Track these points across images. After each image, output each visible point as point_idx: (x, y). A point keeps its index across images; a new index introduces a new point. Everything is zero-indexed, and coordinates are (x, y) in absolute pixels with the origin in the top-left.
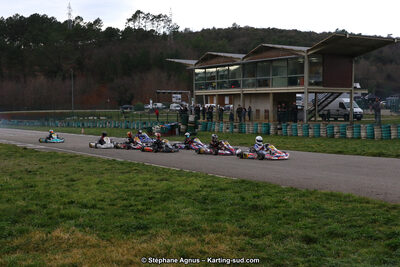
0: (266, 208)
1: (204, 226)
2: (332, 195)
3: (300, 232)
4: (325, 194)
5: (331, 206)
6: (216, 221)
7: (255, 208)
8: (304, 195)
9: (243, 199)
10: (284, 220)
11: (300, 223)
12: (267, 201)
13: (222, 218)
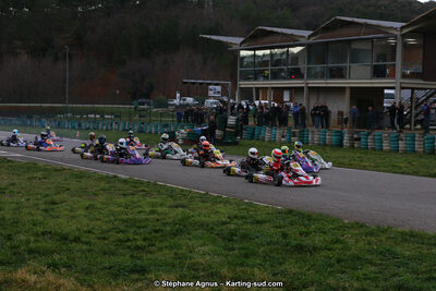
0: (315, 249)
1: (224, 271)
2: (412, 235)
3: (356, 285)
4: (402, 233)
5: (406, 250)
6: (242, 265)
7: (300, 248)
8: (371, 234)
9: (285, 236)
10: (337, 267)
11: (360, 273)
12: (318, 240)
13: (251, 261)
